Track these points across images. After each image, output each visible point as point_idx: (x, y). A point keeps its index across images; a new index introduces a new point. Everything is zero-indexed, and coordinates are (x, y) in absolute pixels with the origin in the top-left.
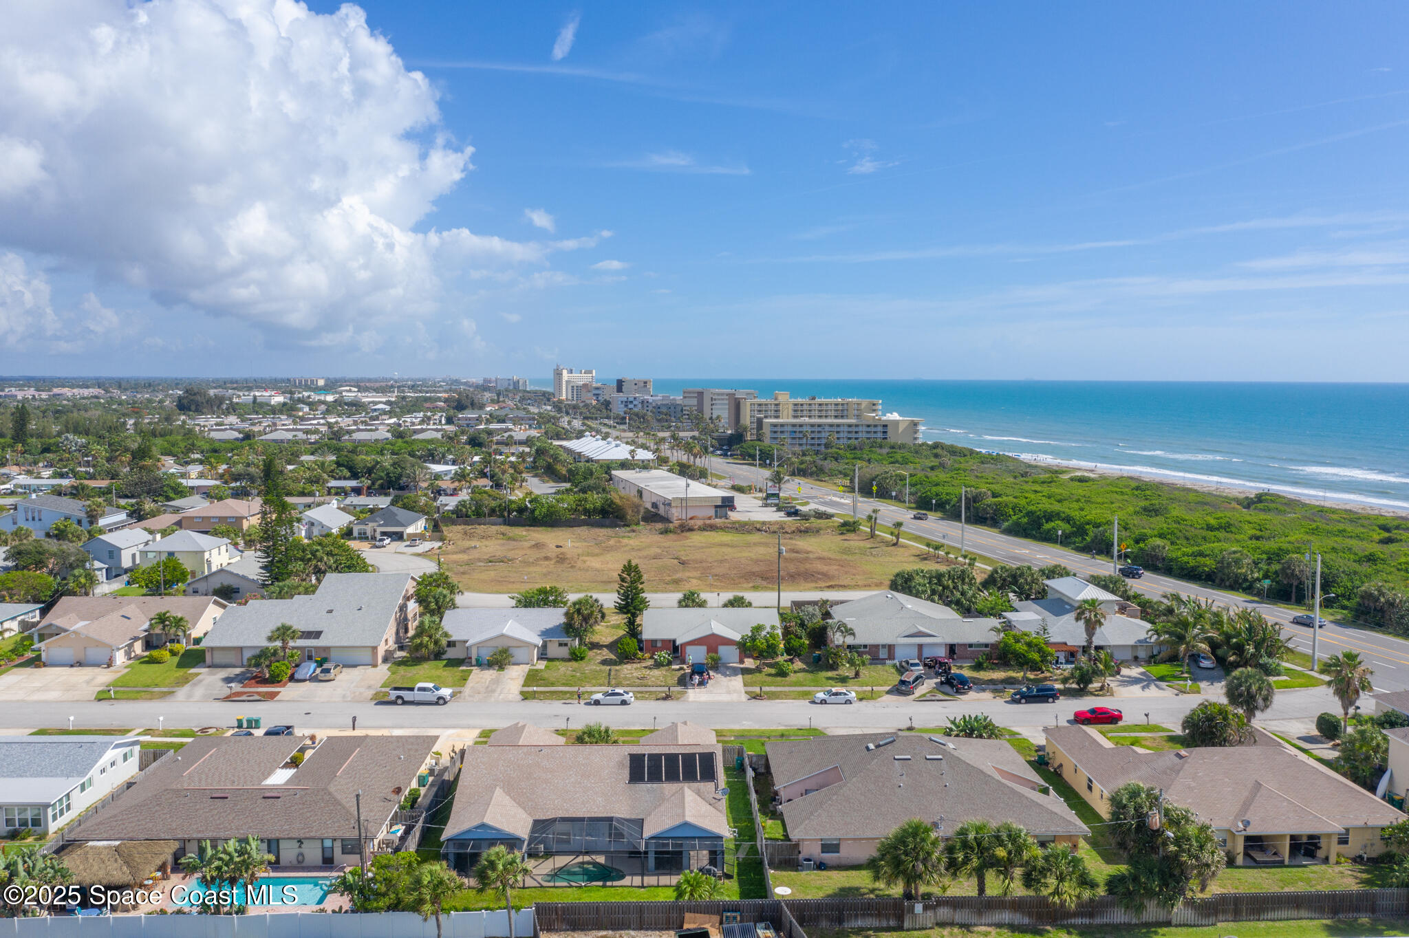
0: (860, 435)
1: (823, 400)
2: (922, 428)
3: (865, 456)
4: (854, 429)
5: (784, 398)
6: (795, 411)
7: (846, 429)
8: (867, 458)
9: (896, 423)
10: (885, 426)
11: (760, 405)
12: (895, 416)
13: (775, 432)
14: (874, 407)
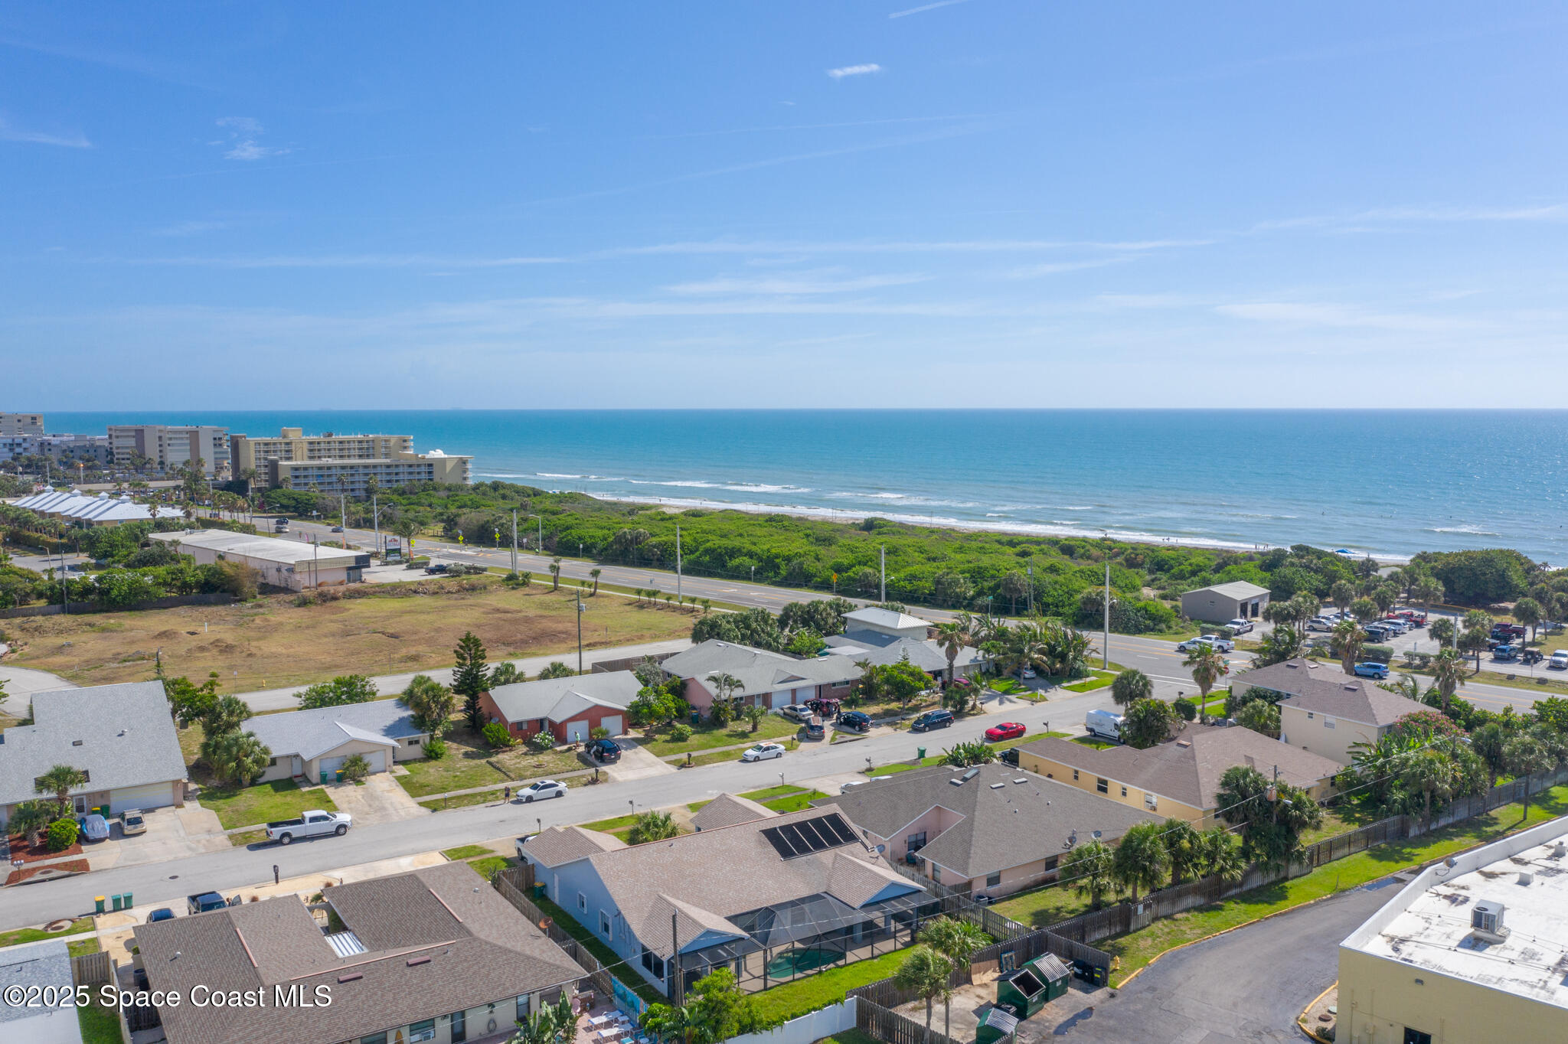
0: (401, 477)
1: (341, 437)
2: (469, 466)
3: (423, 501)
4: (395, 470)
5: (295, 434)
6: (311, 450)
7: (384, 470)
8: (426, 503)
9: (443, 461)
10: (430, 465)
11: (266, 444)
12: (438, 454)
13: (297, 477)
14: (406, 444)
